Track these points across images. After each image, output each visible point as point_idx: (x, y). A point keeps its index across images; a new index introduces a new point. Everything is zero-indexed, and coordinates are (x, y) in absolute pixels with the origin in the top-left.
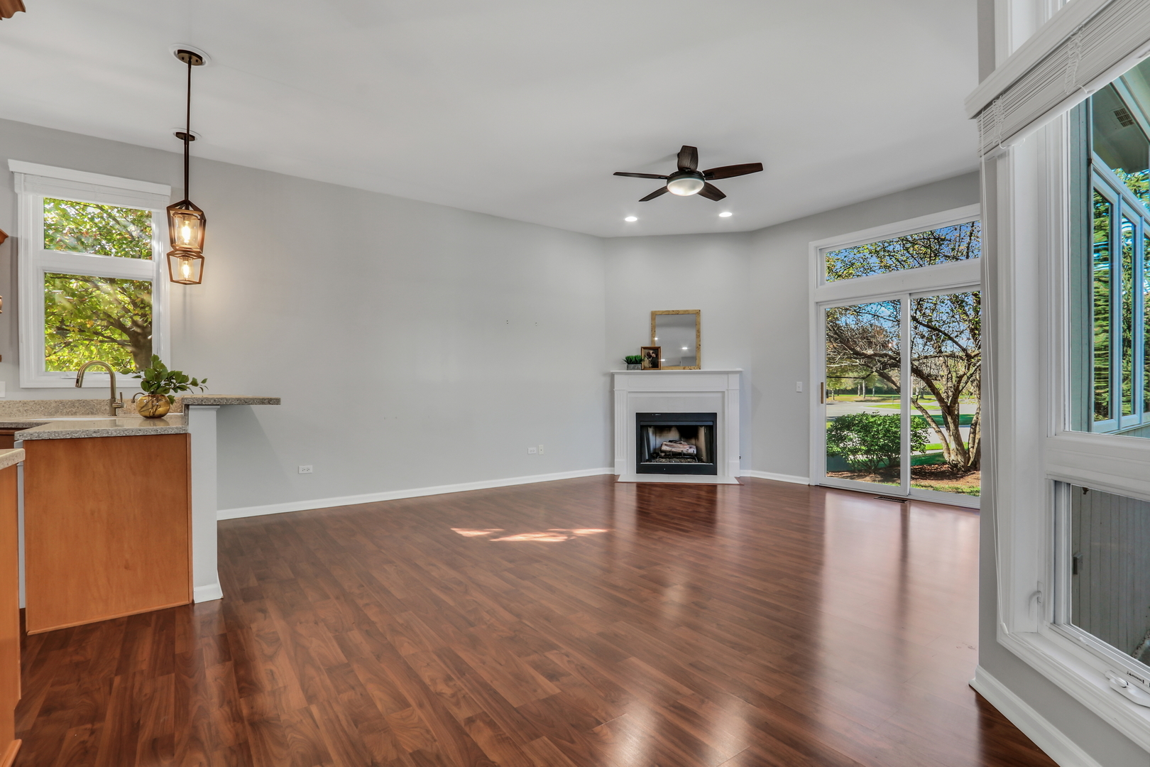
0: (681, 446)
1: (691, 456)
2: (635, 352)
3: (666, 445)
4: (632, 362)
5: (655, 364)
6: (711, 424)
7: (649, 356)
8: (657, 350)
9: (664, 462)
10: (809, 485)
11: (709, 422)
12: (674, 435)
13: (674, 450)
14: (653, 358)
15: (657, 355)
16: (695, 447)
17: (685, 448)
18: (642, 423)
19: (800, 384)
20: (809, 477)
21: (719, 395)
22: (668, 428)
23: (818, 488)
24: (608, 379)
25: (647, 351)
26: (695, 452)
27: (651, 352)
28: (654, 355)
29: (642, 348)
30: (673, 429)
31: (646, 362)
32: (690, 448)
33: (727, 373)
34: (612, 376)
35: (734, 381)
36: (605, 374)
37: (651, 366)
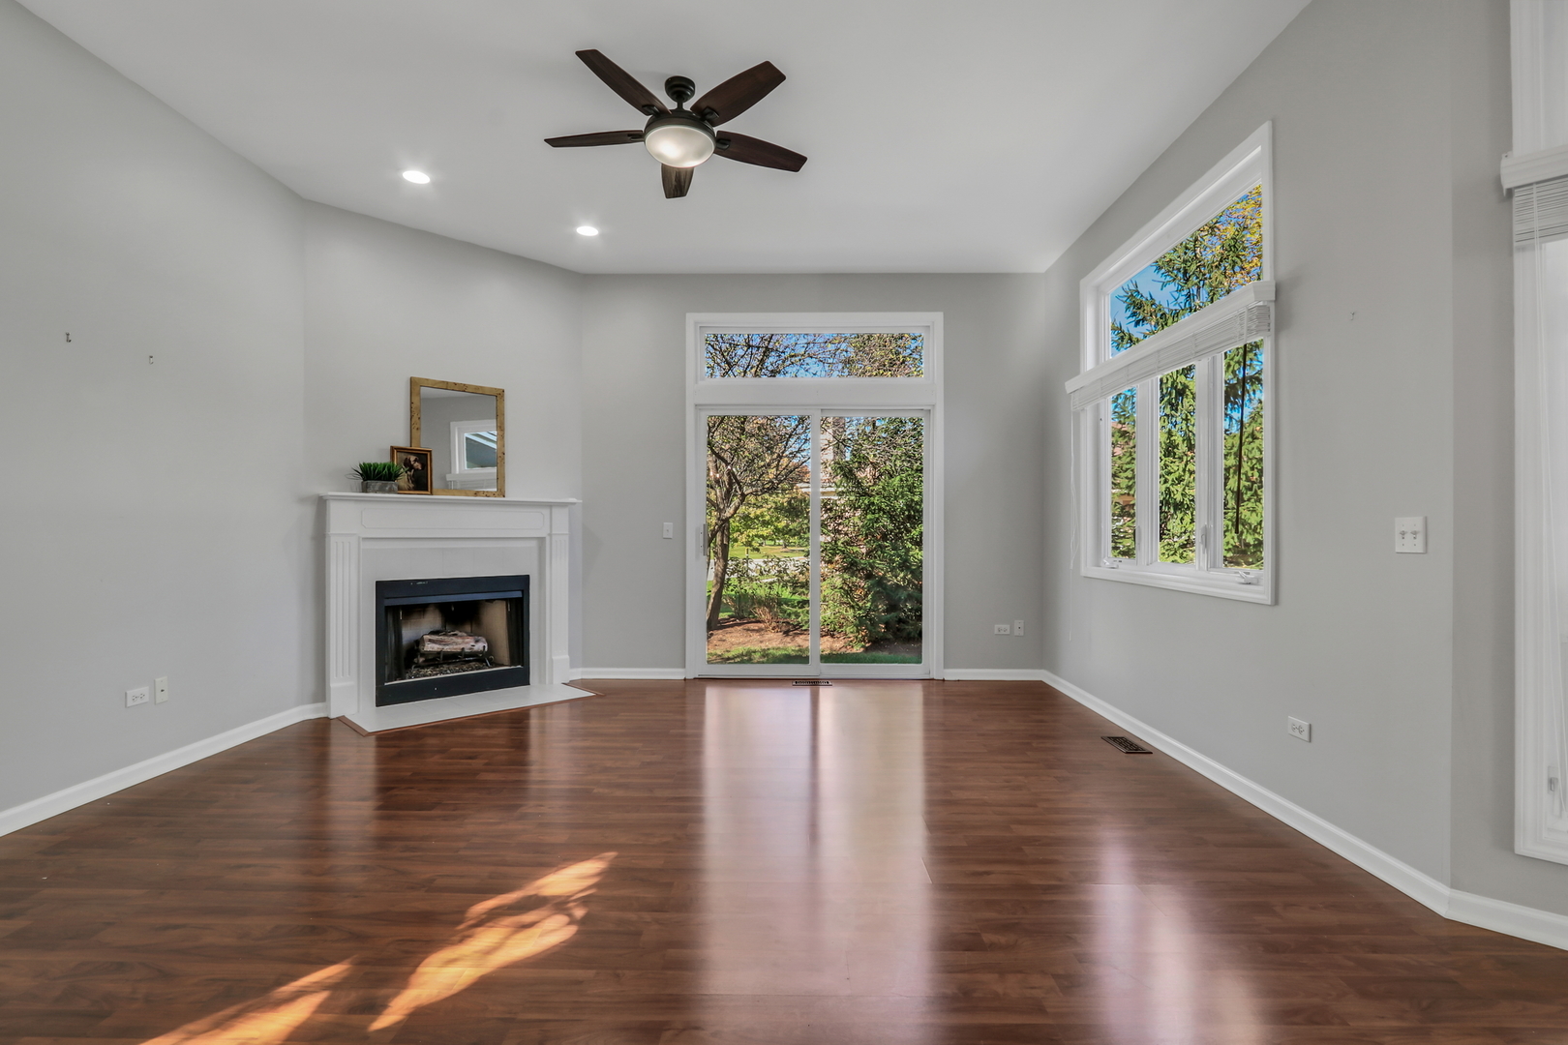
0: (460, 640)
1: (479, 658)
2: (379, 457)
3: (430, 640)
4: (373, 476)
5: (421, 482)
6: (518, 594)
7: (407, 463)
8: (424, 457)
9: (430, 675)
10: (685, 679)
11: (515, 595)
12: (431, 621)
13: (447, 648)
14: (416, 470)
15: (424, 466)
16: (484, 640)
17: (464, 642)
18: (389, 602)
19: (668, 525)
20: (684, 667)
21: (534, 544)
22: (422, 609)
23: (697, 681)
24: (309, 511)
25: (404, 456)
26: (486, 649)
27: (413, 458)
28: (418, 465)
29: (393, 449)
30: (431, 609)
31: (403, 480)
32: (477, 641)
33: (550, 505)
34: (321, 503)
35: (561, 517)
36: (303, 500)
37: (412, 486)
